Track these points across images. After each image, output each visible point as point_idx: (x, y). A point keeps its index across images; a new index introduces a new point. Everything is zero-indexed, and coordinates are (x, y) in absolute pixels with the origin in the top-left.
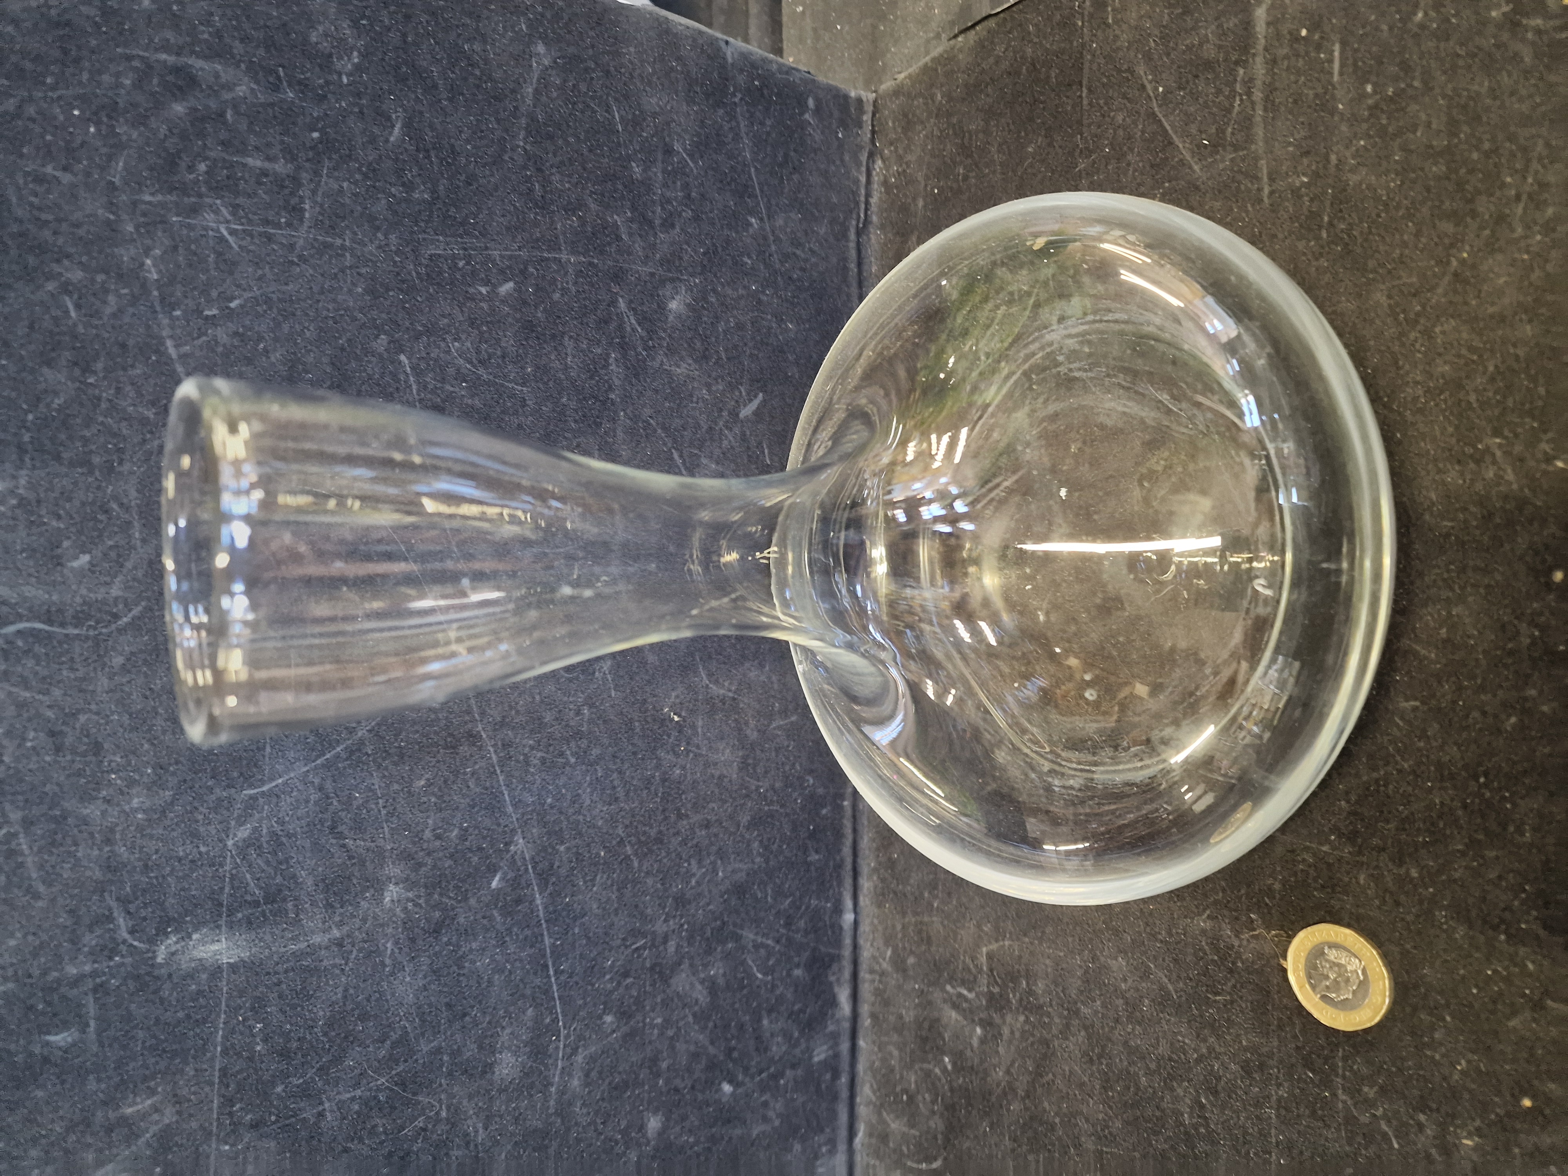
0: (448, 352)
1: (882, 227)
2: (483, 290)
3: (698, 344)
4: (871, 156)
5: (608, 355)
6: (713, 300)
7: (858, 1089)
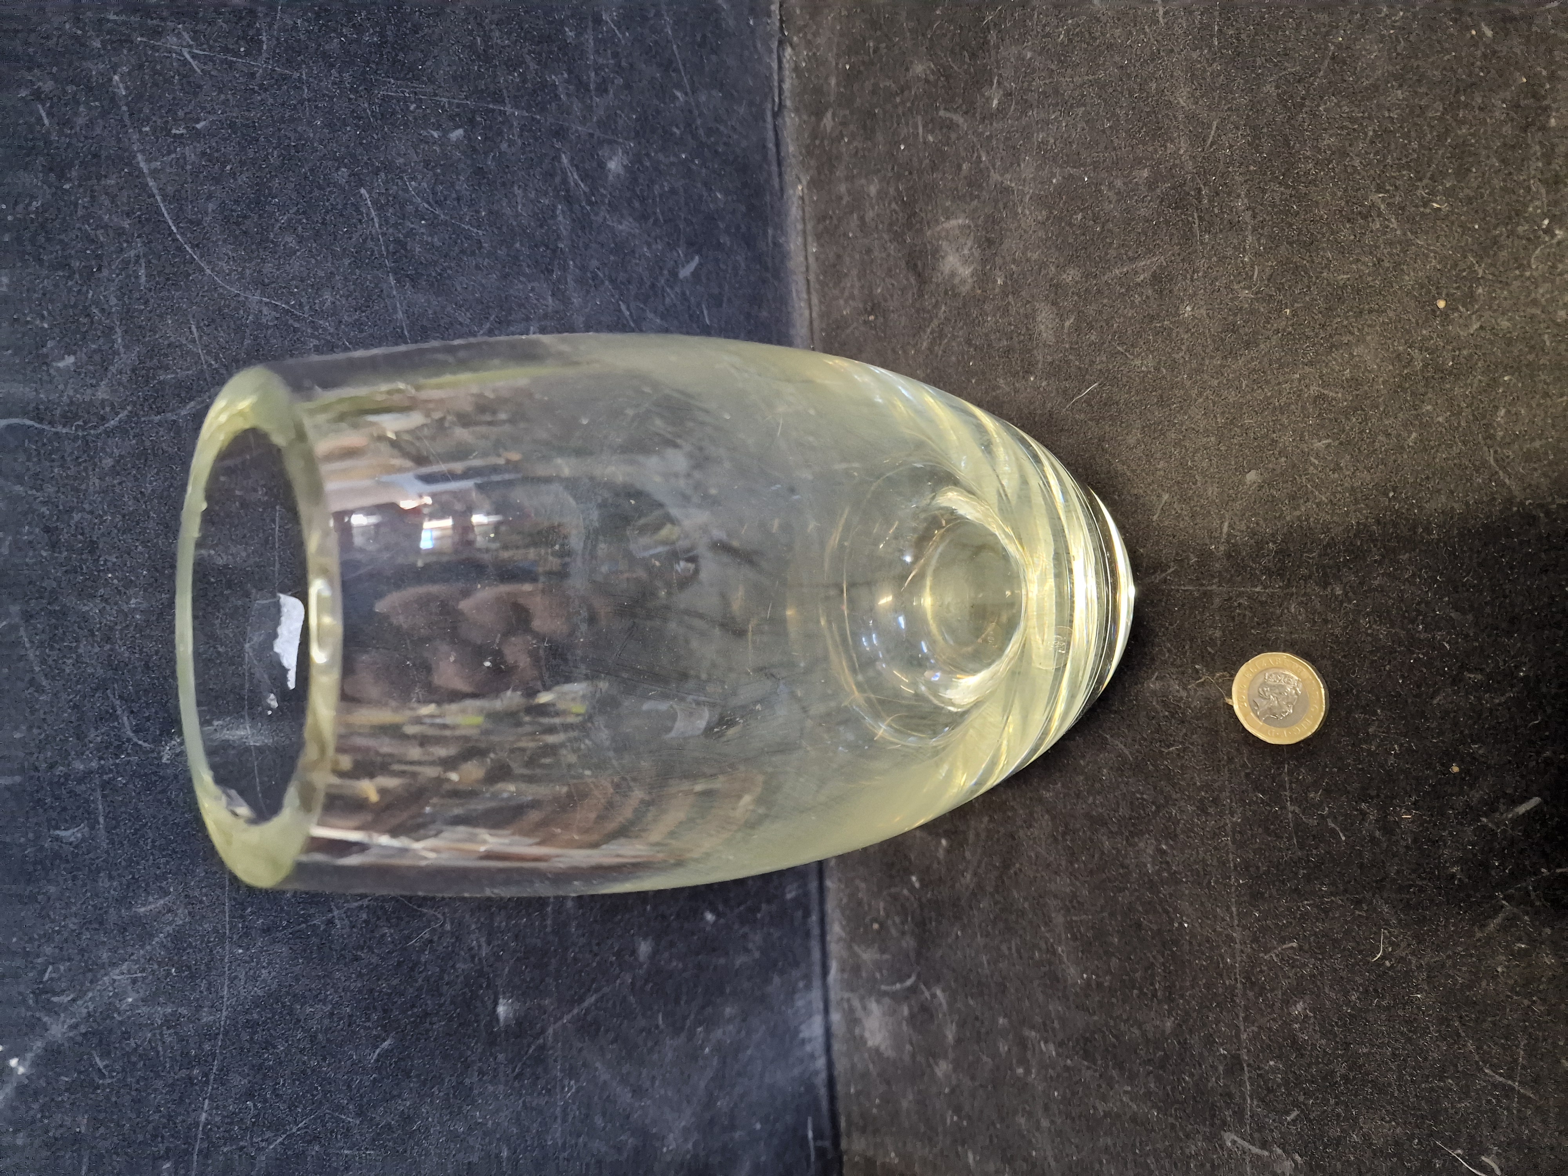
0: (406, 190)
1: (797, 110)
2: (436, 134)
3: (637, 204)
4: (781, 43)
5: (555, 207)
6: (648, 164)
7: (828, 928)
